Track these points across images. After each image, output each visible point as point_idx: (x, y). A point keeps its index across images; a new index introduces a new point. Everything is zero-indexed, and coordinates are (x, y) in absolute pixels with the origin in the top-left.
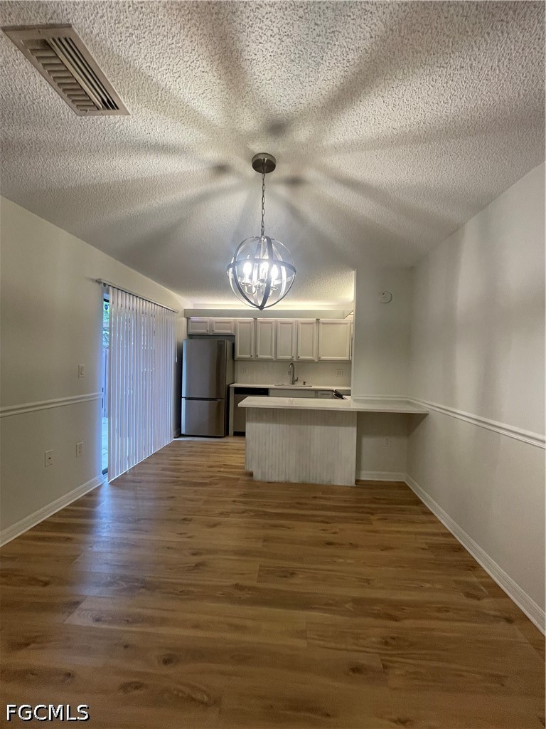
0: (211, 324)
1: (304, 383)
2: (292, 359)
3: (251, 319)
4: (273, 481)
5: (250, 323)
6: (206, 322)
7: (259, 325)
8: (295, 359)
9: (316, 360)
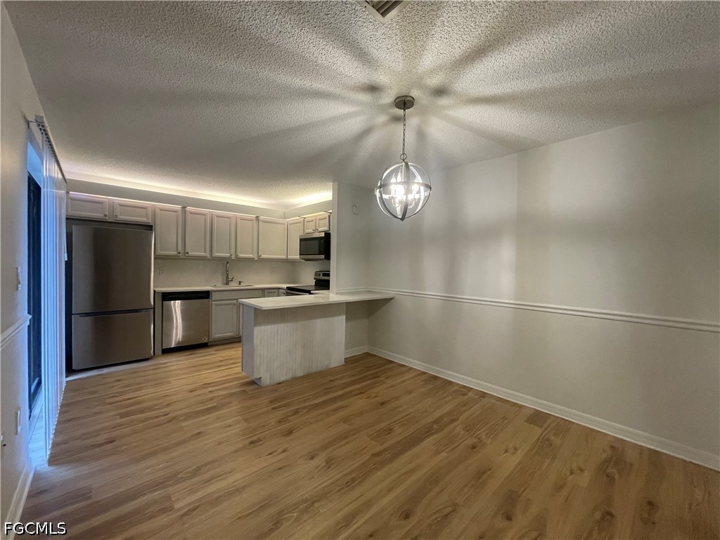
0: (112, 206)
1: (240, 282)
2: (230, 258)
3: (178, 207)
4: (281, 381)
5: (176, 212)
6: (101, 203)
7: (189, 216)
8: (233, 257)
9: (256, 259)
